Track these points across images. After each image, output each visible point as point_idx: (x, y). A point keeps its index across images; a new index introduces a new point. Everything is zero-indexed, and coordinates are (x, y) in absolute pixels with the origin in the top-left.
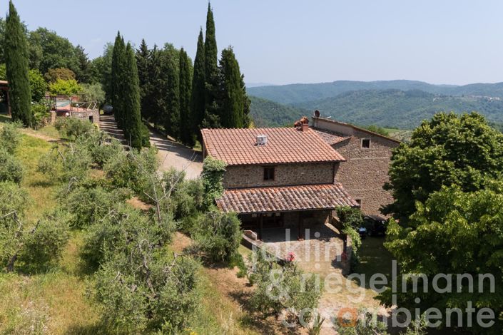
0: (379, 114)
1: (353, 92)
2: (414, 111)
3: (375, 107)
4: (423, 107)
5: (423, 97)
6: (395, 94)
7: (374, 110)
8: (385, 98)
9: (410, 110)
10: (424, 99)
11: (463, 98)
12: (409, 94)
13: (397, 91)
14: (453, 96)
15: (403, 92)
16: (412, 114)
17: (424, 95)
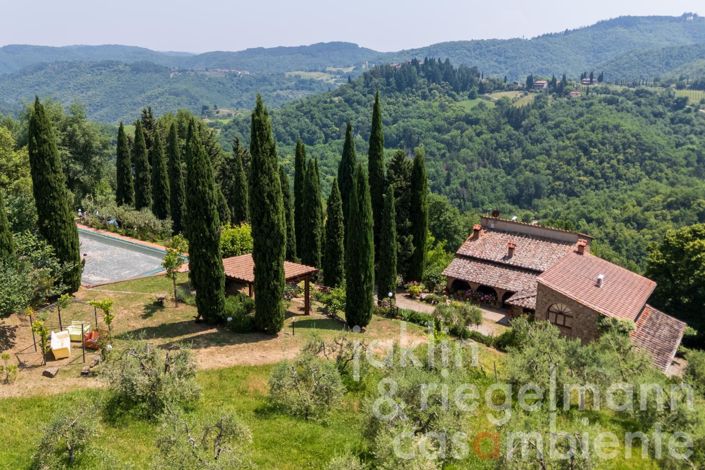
0: (98, 99)
1: (46, 65)
2: (149, 93)
3: (88, 89)
4: (159, 87)
5: (156, 71)
6: (116, 68)
7: (90, 93)
8: (101, 74)
9: (143, 91)
10: (157, 75)
11: (207, 73)
12: (136, 69)
13: (118, 63)
14: (195, 69)
15: (126, 65)
16: (148, 98)
17: (157, 69)
